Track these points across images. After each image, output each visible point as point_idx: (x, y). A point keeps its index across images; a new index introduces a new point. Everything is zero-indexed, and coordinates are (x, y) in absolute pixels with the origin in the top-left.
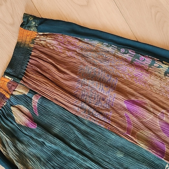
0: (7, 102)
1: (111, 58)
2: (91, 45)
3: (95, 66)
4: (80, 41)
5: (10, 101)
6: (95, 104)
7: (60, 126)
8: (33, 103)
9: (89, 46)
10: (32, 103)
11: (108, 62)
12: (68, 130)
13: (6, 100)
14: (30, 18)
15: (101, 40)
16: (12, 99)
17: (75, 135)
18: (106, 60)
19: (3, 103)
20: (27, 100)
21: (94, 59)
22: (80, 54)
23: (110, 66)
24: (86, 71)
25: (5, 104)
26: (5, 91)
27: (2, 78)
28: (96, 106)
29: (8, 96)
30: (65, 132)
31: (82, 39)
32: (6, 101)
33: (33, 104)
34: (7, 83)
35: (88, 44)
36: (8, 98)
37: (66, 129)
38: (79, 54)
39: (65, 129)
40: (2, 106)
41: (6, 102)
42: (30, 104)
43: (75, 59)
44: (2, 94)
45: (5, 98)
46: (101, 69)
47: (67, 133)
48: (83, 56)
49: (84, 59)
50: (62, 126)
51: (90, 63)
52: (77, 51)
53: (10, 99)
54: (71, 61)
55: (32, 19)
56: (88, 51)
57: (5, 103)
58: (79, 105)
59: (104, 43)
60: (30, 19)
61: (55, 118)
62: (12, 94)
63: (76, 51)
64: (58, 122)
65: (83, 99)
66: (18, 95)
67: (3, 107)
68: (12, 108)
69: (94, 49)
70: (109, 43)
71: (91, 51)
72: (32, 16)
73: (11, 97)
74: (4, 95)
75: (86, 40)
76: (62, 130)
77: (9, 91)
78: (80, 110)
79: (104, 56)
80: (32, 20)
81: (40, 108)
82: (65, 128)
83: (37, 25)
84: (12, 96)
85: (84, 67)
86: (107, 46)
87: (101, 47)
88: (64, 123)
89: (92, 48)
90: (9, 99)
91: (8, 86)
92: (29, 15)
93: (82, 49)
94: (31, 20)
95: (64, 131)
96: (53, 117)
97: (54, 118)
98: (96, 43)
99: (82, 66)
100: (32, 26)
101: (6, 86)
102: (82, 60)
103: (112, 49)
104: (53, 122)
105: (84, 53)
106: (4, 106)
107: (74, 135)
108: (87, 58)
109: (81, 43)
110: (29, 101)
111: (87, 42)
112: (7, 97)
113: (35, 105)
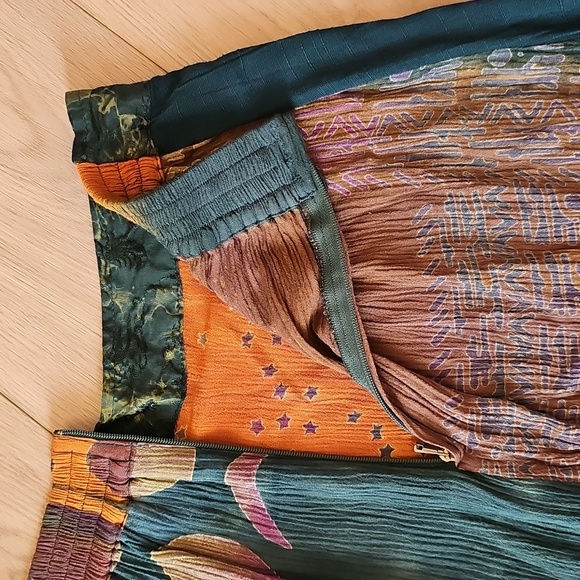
0: (122, 543)
1: (554, 112)
2: (427, 90)
3: (489, 184)
4: (370, 95)
5: (134, 532)
6: (556, 388)
7: (415, 546)
8: (242, 501)
9: (423, 97)
10: (237, 500)
11: (546, 135)
12: (461, 547)
13: (114, 539)
14: (101, 105)
15: (471, 46)
16: (141, 523)
17: (507, 562)
18: (532, 129)
19: (108, 556)
20: (206, 499)
21: (471, 153)
22: (393, 155)
23: (567, 148)
24: (455, 225)
25: (117, 557)
26: (94, 495)
27: (57, 440)
28: (566, 395)
29: (116, 516)
30: (453, 564)
31: (374, 84)
32: (116, 543)
33: (243, 504)
34: (85, 460)
35: (414, 95)
36: (119, 526)
37: (449, 550)
38: (387, 161)
39: (442, 553)
40: (110, 573)
41: (119, 547)
42: (230, 509)
43: (378, 192)
44: (89, 516)
45: (105, 530)
46: (525, 186)
47: (463, 566)
48: (411, 161)
49: (420, 170)
50: (425, 543)
51: (462, 178)
52: (375, 149)
53: (132, 524)
54: (363, 210)
55: (113, 103)
56: (429, 125)
57: (113, 551)
58: (475, 417)
59: (494, 55)
60: (104, 108)
61: (373, 520)
62: (130, 500)
63: (370, 155)
64: (396, 531)
65: (485, 382)
66: (159, 495)
67: (113, 573)
68: (158, 558)
69: (453, 103)
70: (515, 42)
71: (444, 118)
72: (106, 92)
73: (130, 512)
74: (100, 518)
75: (396, 80)
76: (434, 562)
77: (110, 491)
78: (484, 442)
79: (517, 114)
80: (113, 108)
81: (281, 507)
82: (438, 545)
83: (145, 123)
84: (136, 509)
85: (439, 207)
86: (514, 62)
87: (482, 81)
88: (427, 524)
89: (441, 101)
90: (125, 528)
91: (97, 471)
92: (94, 91)
93: (393, 130)
94: (108, 109)
95: (447, 563)
96: (359, 518)
97: (369, 519)
98: (450, 70)
99: (428, 210)
100: (128, 134)
101: (86, 473)
102: (416, 181)
103: (543, 64)
104: (374, 542)
105: (408, 144)
106: (118, 568)
107: (500, 564)
108: (434, 162)
109: (376, 104)
110: (220, 498)
111: (403, 85)
112: (114, 520)
113: (252, 503)
